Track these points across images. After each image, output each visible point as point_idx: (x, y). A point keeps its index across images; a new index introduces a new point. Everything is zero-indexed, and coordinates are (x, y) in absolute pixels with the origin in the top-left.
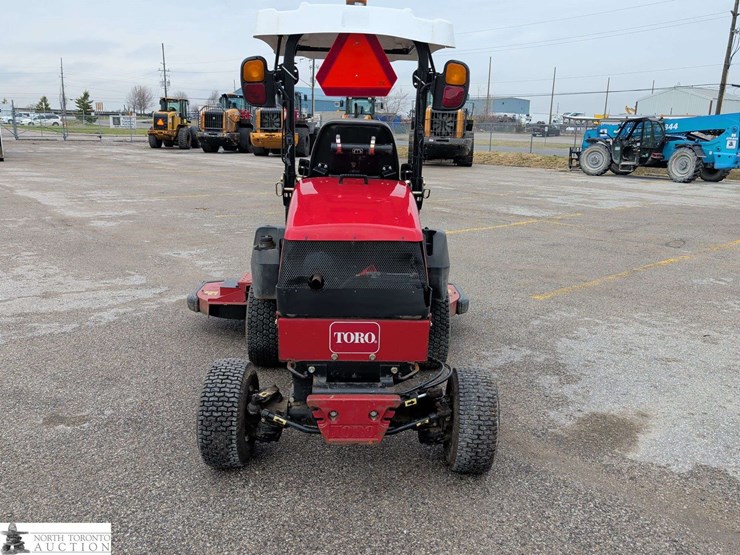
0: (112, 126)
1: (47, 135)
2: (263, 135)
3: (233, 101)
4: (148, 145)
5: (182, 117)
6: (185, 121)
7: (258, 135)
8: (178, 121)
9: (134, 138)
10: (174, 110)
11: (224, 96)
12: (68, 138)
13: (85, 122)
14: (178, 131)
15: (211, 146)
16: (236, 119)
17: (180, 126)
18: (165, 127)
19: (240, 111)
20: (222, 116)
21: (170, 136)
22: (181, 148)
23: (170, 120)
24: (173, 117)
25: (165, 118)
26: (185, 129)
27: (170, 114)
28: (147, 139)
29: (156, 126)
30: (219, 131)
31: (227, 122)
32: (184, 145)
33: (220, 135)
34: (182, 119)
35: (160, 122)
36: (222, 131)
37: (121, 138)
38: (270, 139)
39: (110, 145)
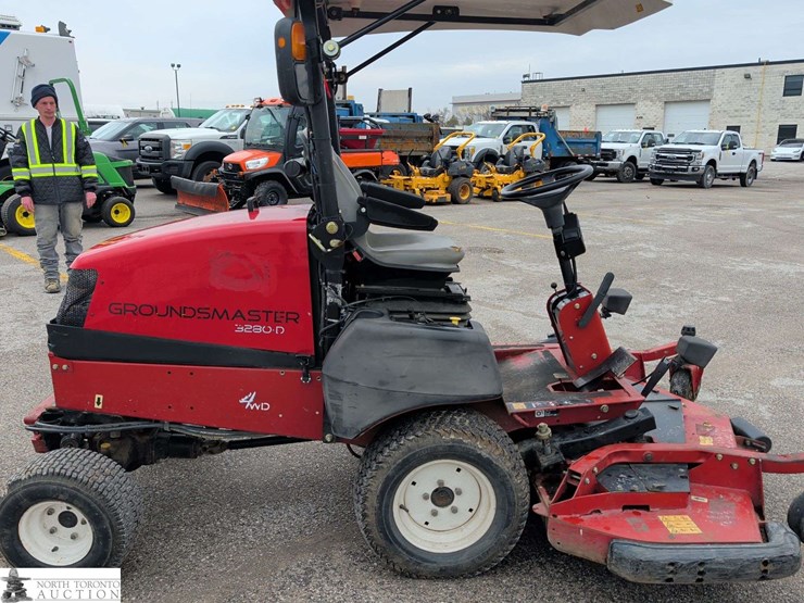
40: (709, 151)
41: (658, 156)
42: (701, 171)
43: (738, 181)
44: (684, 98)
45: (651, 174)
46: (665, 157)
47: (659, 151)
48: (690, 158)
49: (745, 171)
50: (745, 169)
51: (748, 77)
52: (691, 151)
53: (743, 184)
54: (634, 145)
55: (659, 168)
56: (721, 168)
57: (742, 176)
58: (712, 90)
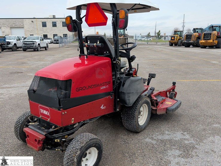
0: (163, 40)
1: (143, 43)
2: (204, 41)
3: (197, 30)
4: (169, 45)
5: (180, 36)
6: (181, 37)
7: (202, 41)
8: (179, 38)
9: (166, 43)
10: (178, 34)
11: (194, 29)
12: (148, 43)
13: (158, 39)
14: (178, 41)
15: (188, 45)
16: (197, 36)
17: (179, 39)
18: (174, 40)
19: (199, 33)
20: (192, 35)
21: (175, 42)
22: (178, 46)
23: (176, 37)
24: (177, 36)
25: (174, 37)
26: (180, 40)
27: (176, 36)
28: (169, 43)
29: (171, 39)
30: (190, 40)
31: (193, 37)
32: (180, 45)
33: (190, 42)
34: (180, 37)
35: (173, 38)
36: (191, 40)
37: (163, 43)
38: (206, 42)
39: (159, 45)
40: (38, 41)
41: (24, 43)
42: (37, 47)
43: (44, 49)
44: (16, 27)
45: (23, 48)
46: (26, 43)
47: (24, 41)
48: (33, 43)
49: (46, 46)
50: (45, 46)
51: (32, 22)
52: (33, 42)
53: (46, 50)
54: (15, 40)
55: (25, 46)
56: (41, 46)
57: (45, 47)
58: (24, 25)
